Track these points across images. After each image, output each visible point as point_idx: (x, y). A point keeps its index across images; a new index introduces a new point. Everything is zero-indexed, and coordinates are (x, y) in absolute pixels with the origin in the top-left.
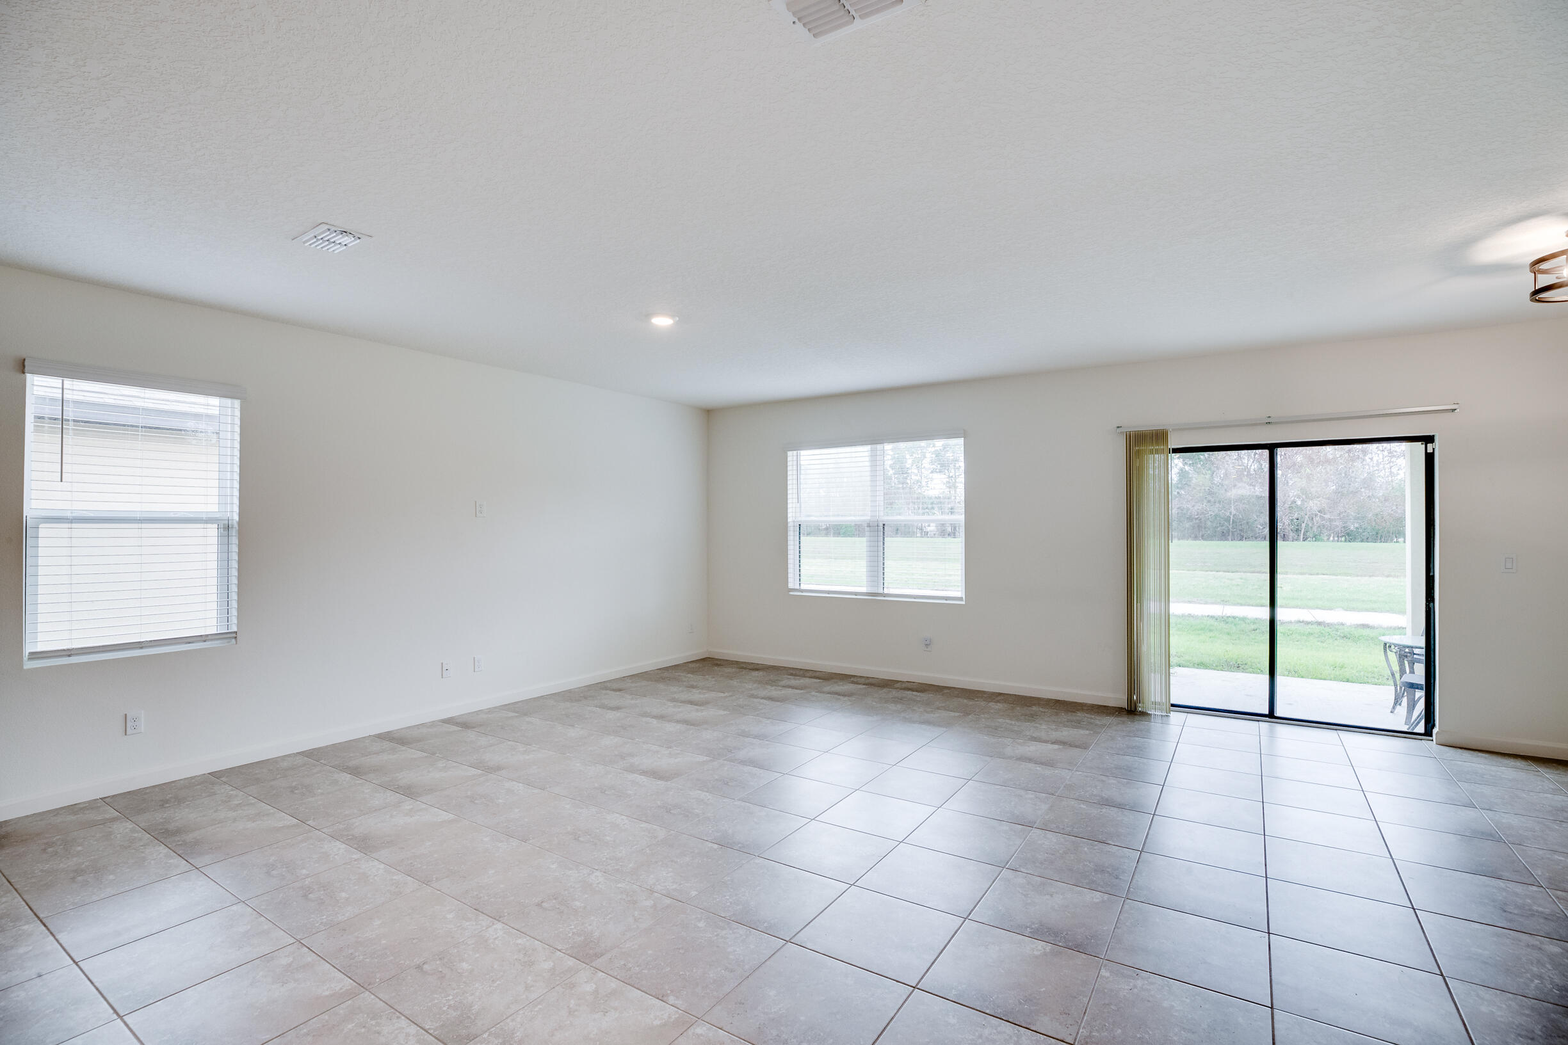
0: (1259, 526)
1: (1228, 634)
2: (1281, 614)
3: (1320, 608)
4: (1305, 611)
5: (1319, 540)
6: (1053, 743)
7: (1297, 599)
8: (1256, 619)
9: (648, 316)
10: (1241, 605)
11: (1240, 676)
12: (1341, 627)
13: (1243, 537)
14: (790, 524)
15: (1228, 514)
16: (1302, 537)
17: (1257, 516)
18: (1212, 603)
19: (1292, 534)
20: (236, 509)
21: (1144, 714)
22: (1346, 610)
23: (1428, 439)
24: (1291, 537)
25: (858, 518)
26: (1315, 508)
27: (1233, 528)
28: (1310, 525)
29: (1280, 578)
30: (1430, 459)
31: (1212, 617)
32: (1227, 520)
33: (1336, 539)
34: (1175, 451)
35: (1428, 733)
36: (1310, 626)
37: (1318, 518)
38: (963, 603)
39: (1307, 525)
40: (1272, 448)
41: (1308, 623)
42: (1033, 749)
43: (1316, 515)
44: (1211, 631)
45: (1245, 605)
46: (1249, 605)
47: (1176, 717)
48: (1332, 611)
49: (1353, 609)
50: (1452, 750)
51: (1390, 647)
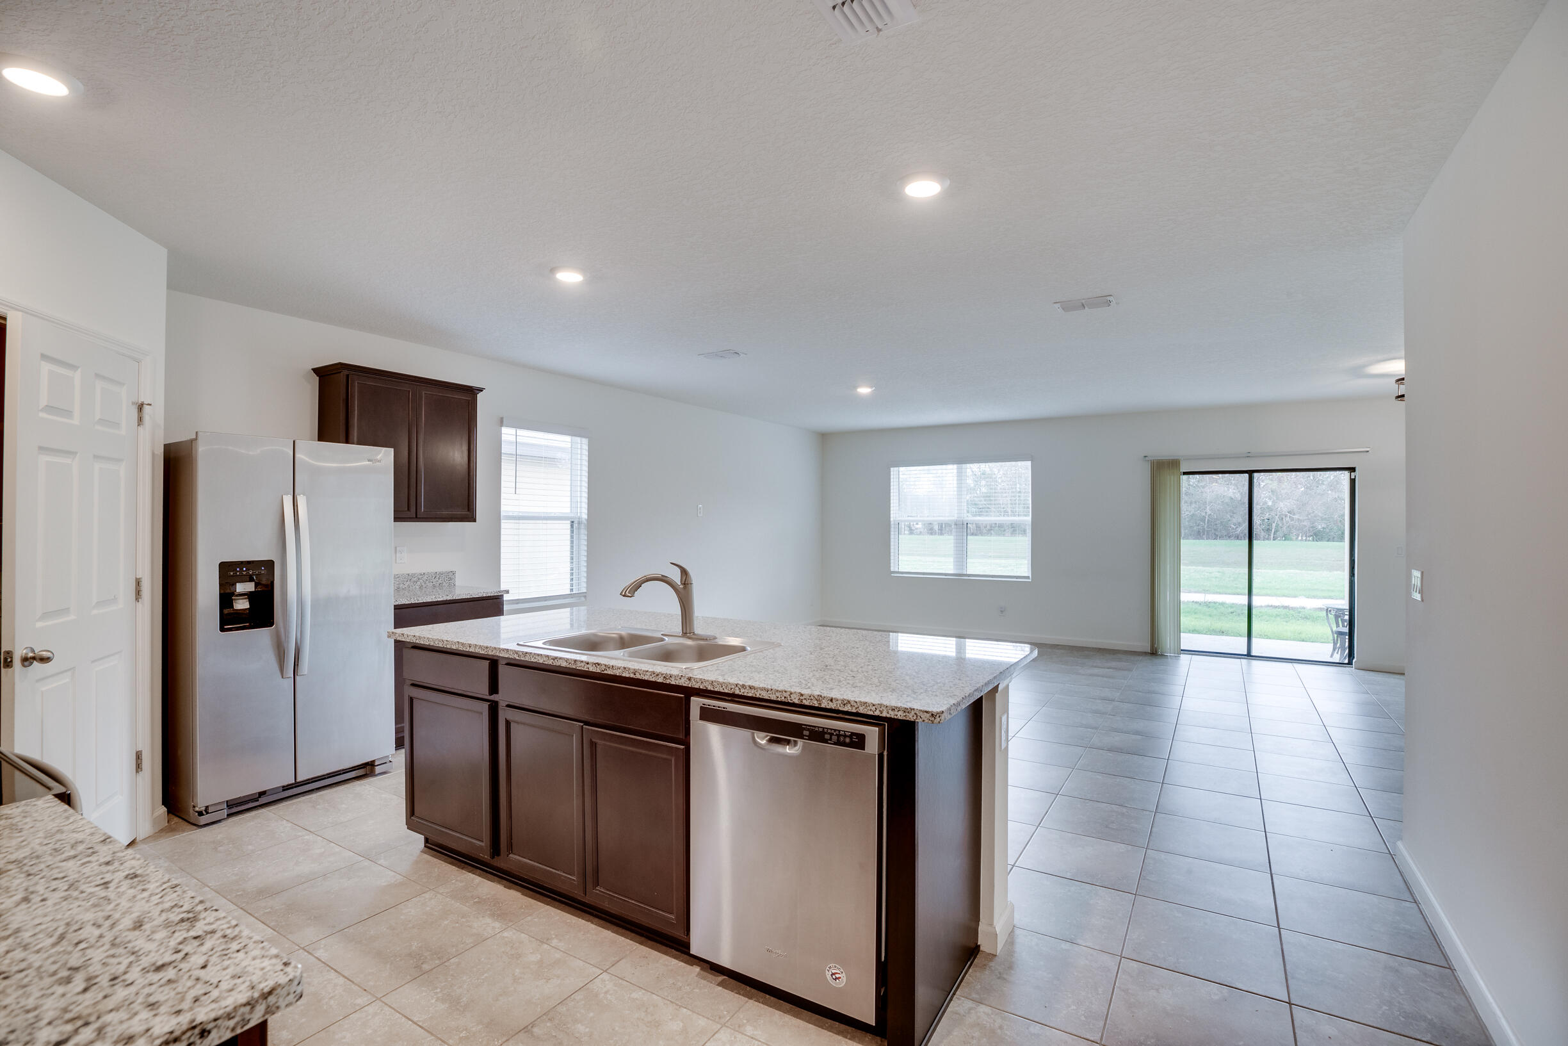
0: (1233, 526)
1: (1210, 616)
2: (1257, 601)
3: (1286, 596)
4: (1274, 598)
5: (1288, 540)
6: (1108, 668)
7: (1267, 589)
8: (1233, 604)
9: (855, 387)
10: (1220, 593)
11: (1224, 637)
12: (1303, 610)
13: (1217, 536)
14: (892, 523)
15: (1203, 514)
16: (1272, 537)
17: (1231, 517)
18: (1195, 592)
19: (1263, 534)
20: (585, 511)
21: (1162, 655)
22: (1308, 598)
23: (1352, 470)
24: (1262, 537)
25: (947, 519)
26: (1285, 510)
27: (1208, 527)
28: (1281, 525)
29: (1255, 570)
30: (1353, 482)
31: (1196, 603)
32: (1203, 519)
33: (1304, 538)
34: (1185, 473)
35: (1350, 663)
36: (1277, 609)
37: (1288, 519)
38: (1030, 580)
39: (1277, 525)
40: (1251, 473)
41: (1276, 607)
42: (1096, 671)
43: (1286, 516)
44: (1195, 613)
45: (1223, 594)
46: (1226, 594)
47: (1184, 658)
48: (1297, 598)
49: (1314, 597)
50: (1363, 672)
51: (1330, 611)
